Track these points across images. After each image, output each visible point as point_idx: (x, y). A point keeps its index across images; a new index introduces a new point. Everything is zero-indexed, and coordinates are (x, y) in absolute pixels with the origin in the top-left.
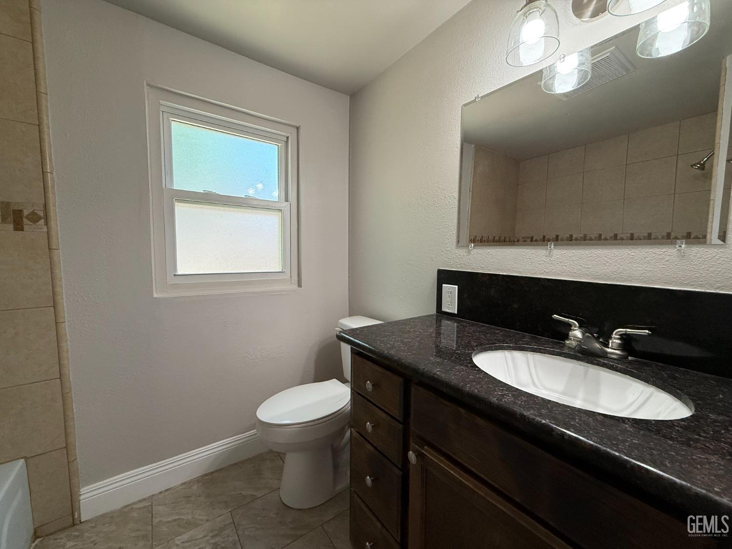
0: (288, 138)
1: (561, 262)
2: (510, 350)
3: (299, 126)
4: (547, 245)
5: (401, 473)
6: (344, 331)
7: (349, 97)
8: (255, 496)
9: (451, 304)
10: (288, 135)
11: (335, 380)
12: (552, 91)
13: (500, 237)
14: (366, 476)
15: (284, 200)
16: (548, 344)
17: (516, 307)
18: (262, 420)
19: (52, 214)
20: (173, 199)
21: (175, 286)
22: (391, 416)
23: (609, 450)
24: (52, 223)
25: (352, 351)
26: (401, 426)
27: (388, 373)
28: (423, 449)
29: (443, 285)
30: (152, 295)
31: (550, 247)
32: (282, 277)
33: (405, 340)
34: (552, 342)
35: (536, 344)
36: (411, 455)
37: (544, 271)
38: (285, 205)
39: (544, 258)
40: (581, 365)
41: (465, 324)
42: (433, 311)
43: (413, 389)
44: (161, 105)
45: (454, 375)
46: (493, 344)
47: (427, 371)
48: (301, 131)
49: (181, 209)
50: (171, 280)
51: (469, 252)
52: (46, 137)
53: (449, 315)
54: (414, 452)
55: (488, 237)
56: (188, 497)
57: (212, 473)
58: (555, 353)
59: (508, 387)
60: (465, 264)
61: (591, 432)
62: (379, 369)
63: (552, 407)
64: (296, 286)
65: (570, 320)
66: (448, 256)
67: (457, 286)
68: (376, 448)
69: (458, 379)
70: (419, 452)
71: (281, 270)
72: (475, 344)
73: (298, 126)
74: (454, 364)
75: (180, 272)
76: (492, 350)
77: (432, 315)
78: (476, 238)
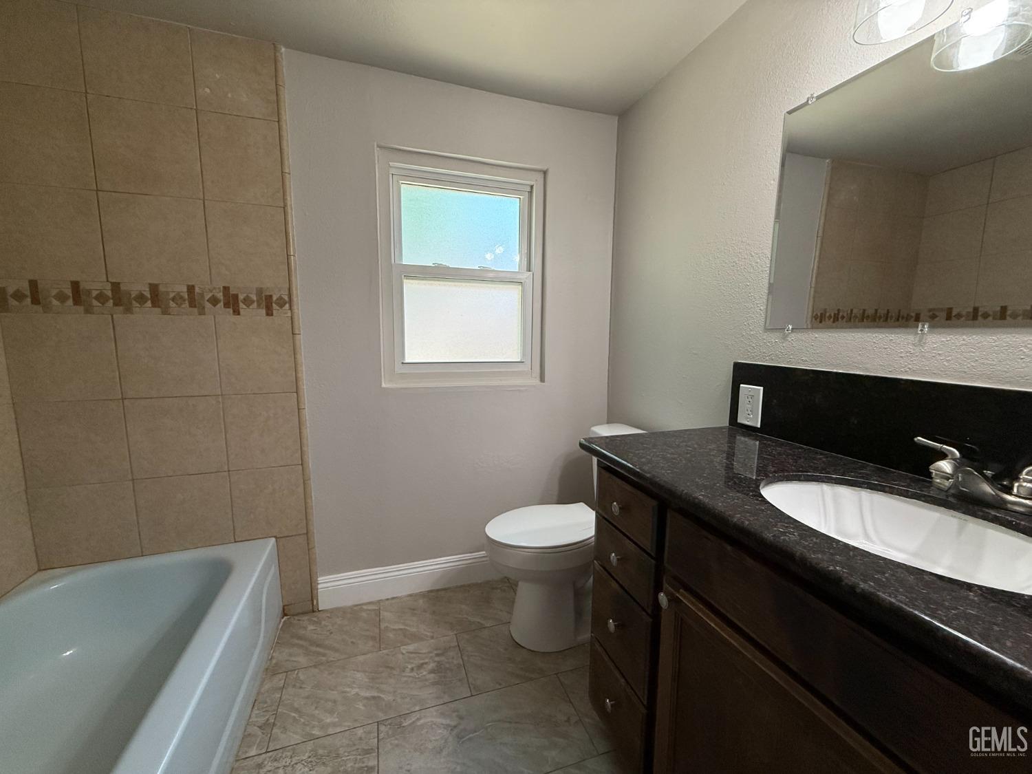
0: (532, 187)
1: (939, 354)
2: (832, 483)
3: (547, 170)
4: (918, 327)
5: (651, 620)
6: (590, 440)
7: (617, 118)
8: (482, 624)
9: (751, 414)
10: (532, 183)
11: (582, 504)
12: (953, 68)
13: (876, 310)
14: (608, 619)
15: (525, 269)
16: (900, 481)
17: (856, 422)
18: (492, 537)
19: (295, 299)
20: (401, 276)
21: (403, 376)
22: (641, 548)
23: (916, 612)
24: (295, 307)
25: (599, 463)
26: (653, 562)
27: (639, 493)
28: (679, 592)
29: (741, 385)
30: (381, 385)
31: (921, 330)
32: (520, 368)
33: (669, 455)
34: (910, 478)
35: (879, 479)
36: (662, 597)
37: (909, 368)
38: (526, 276)
39: (911, 348)
40: (955, 517)
41: (769, 442)
42: (725, 422)
43: (668, 515)
44: (391, 167)
45: (722, 502)
46: (802, 472)
47: (686, 493)
48: (550, 176)
49: (410, 287)
50: (399, 369)
51: (785, 338)
52: (290, 219)
53: (748, 430)
54: (667, 595)
55: (852, 311)
56: (414, 610)
57: (438, 590)
58: (910, 494)
59: (797, 524)
60: (777, 355)
61: (901, 590)
62: (628, 488)
63: (854, 556)
64: (537, 381)
65: (945, 446)
66: (751, 343)
67: (762, 388)
68: (621, 586)
69: (724, 507)
70: (672, 595)
71: (519, 360)
72: (773, 470)
73: (545, 169)
74: (729, 490)
75: (407, 361)
76: (800, 480)
77: (721, 428)
78: (826, 312)
